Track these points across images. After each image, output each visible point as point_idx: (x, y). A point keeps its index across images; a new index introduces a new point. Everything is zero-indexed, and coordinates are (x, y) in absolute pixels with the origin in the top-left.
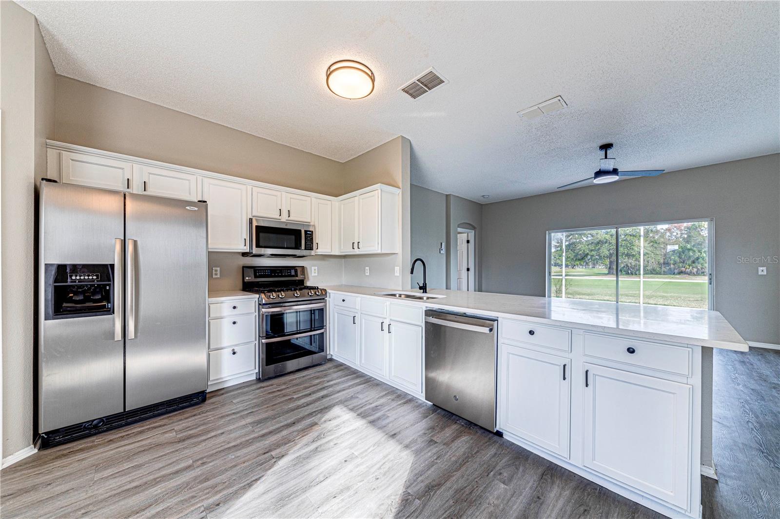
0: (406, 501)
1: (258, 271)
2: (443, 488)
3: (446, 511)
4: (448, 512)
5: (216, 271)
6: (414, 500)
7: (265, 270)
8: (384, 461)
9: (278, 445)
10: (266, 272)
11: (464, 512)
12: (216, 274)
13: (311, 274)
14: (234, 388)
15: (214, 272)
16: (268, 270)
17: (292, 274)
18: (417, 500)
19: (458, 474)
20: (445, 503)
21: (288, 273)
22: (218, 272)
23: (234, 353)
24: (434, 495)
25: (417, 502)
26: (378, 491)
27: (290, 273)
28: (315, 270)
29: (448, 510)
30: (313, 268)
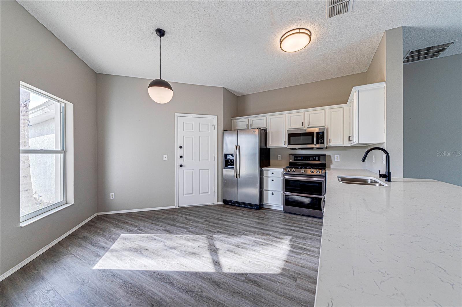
0: (242, 275)
1: (296, 157)
2: (259, 288)
3: (243, 291)
4: (243, 292)
5: (279, 157)
6: (244, 277)
7: (300, 156)
8: (262, 262)
9: (250, 231)
10: (300, 158)
11: (246, 299)
12: (279, 158)
13: (334, 160)
14: (275, 210)
15: (278, 157)
16: (301, 156)
17: (316, 159)
18: (245, 278)
19: (274, 295)
20: (248, 290)
21: (314, 158)
22: (280, 157)
23: (272, 194)
24: (251, 284)
25: (244, 279)
26: (243, 264)
27: (315, 158)
28: (337, 157)
29: (244, 291)
30: (335, 156)
